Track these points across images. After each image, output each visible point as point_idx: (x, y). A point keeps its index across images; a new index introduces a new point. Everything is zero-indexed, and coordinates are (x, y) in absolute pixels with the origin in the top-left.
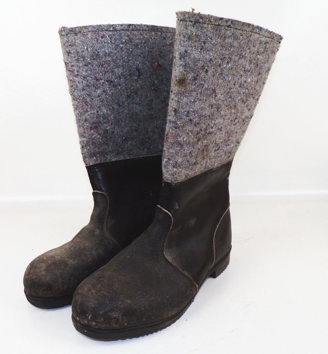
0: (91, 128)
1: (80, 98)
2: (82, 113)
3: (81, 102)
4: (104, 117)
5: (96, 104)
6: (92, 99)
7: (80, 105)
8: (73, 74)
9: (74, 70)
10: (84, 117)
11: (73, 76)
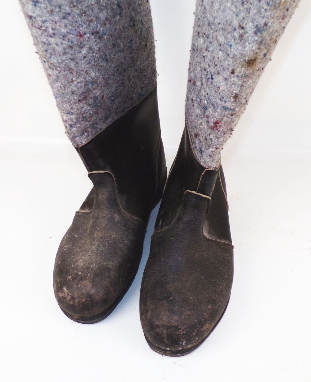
0: (80, 101)
1: (61, 65)
2: (66, 85)
3: (63, 71)
4: (93, 82)
5: (83, 68)
6: (77, 63)
7: (62, 75)
8: (46, 34)
9: (47, 27)
10: (68, 90)
11: (47, 36)
